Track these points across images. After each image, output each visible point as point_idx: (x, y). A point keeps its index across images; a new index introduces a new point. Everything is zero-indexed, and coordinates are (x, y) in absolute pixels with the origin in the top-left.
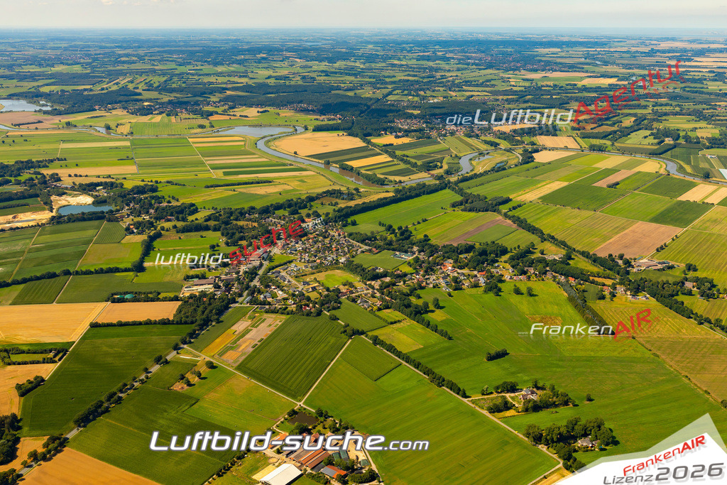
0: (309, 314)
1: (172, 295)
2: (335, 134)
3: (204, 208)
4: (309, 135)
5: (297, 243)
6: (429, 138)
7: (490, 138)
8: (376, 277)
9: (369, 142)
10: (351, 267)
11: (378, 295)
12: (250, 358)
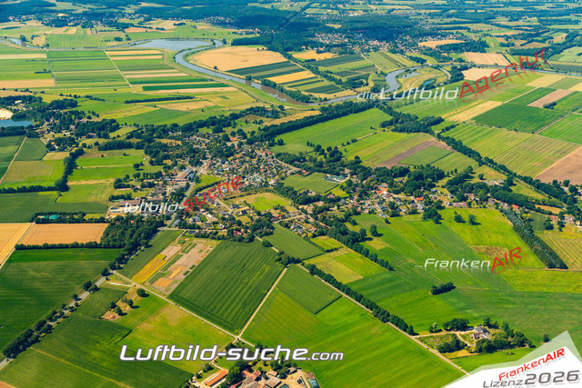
0: (241, 240)
1: (98, 216)
2: (254, 48)
3: (126, 124)
4: (228, 49)
5: (224, 163)
6: (352, 53)
7: (415, 54)
8: (308, 201)
9: (290, 57)
10: (281, 189)
11: (311, 220)
12: (182, 286)
